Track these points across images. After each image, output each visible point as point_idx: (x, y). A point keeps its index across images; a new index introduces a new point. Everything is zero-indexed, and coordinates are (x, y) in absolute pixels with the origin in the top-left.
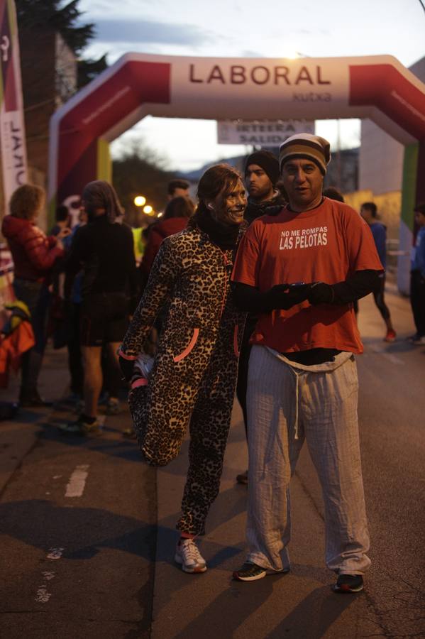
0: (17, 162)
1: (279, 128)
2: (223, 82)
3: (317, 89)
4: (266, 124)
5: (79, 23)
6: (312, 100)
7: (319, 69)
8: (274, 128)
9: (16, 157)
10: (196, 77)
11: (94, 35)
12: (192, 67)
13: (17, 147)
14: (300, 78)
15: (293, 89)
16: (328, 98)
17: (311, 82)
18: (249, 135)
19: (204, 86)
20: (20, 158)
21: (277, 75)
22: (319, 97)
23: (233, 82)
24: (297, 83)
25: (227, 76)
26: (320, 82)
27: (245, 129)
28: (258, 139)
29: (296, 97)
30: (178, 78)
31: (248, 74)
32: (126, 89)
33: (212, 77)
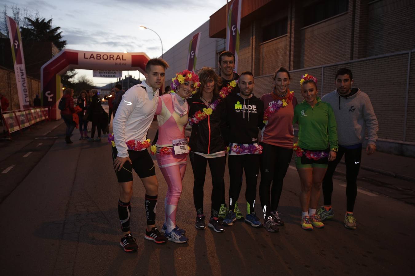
0: (23, 80)
1: (111, 73)
2: (94, 59)
3: (122, 62)
4: (108, 71)
5: (61, 40)
6: (121, 65)
7: (123, 56)
8: (110, 73)
9: (22, 78)
10: (86, 57)
11: (66, 44)
12: (85, 54)
13: (22, 75)
14: (117, 58)
15: (115, 61)
16: (125, 64)
17: (120, 60)
18: (103, 74)
19: (88, 60)
20: (24, 79)
21: (110, 58)
22: (123, 64)
23: (97, 59)
24: (116, 60)
25: (95, 57)
26: (123, 60)
27: (101, 73)
28: (105, 76)
29: (116, 64)
30: (80, 57)
31: (102, 57)
32: (65, 60)
33: (91, 57)
